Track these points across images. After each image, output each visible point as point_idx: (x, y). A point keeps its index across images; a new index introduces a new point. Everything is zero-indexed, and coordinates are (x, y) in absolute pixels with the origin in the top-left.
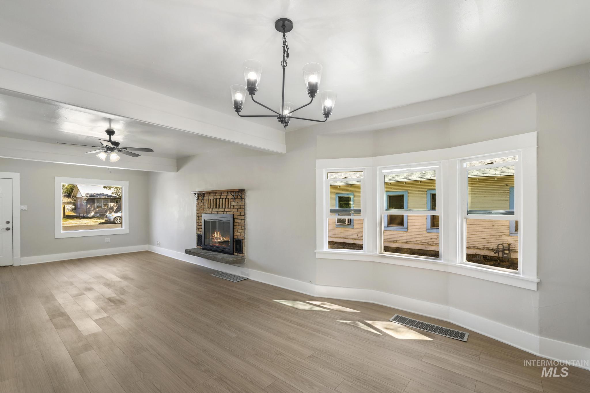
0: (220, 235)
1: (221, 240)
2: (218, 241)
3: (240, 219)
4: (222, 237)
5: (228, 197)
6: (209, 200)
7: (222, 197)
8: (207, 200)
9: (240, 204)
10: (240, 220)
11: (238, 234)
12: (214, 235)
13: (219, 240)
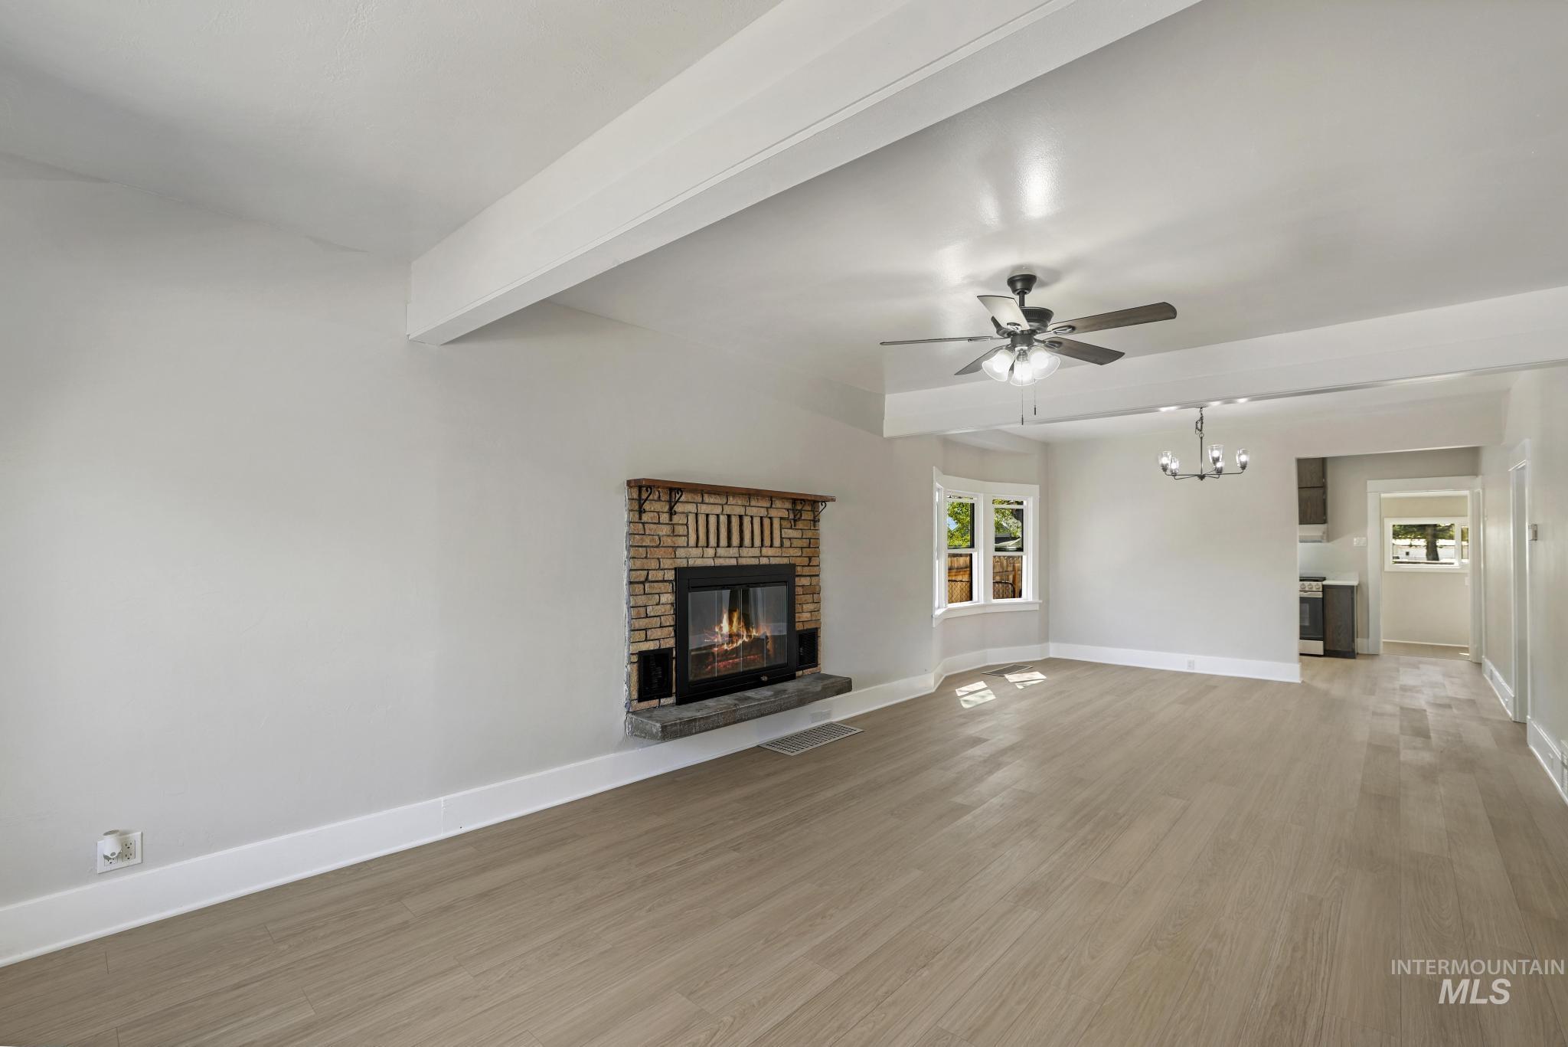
0: (739, 623)
1: (745, 639)
2: (735, 645)
3: (808, 576)
4: (748, 630)
5: (773, 513)
6: (702, 520)
7: (752, 511)
8: (691, 518)
9: (809, 534)
10: (808, 578)
11: (806, 616)
12: (721, 628)
13: (737, 641)
